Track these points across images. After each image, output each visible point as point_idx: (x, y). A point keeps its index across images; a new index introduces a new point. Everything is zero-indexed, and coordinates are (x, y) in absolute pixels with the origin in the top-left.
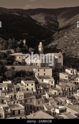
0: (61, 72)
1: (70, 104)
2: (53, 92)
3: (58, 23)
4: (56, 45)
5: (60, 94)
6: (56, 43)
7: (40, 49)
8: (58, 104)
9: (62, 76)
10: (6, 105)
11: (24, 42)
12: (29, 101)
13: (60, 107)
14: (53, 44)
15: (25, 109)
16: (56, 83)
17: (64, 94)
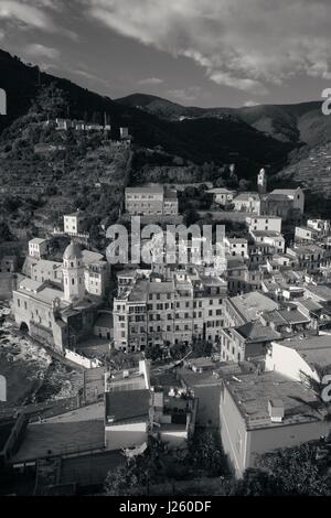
0: (299, 226)
1: (310, 284)
2: (281, 261)
3: (298, 132)
4: (293, 175)
6: (293, 171)
7: (260, 181)
8: (289, 282)
9: (300, 232)
10: (197, 278)
11: (232, 168)
12: (235, 273)
13: (291, 288)
14: (288, 171)
15: (229, 286)
16: (287, 245)
17: (301, 265)
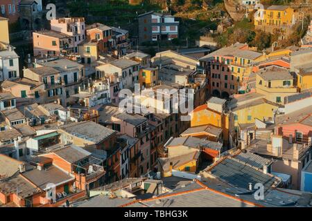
5: (37, 94)
